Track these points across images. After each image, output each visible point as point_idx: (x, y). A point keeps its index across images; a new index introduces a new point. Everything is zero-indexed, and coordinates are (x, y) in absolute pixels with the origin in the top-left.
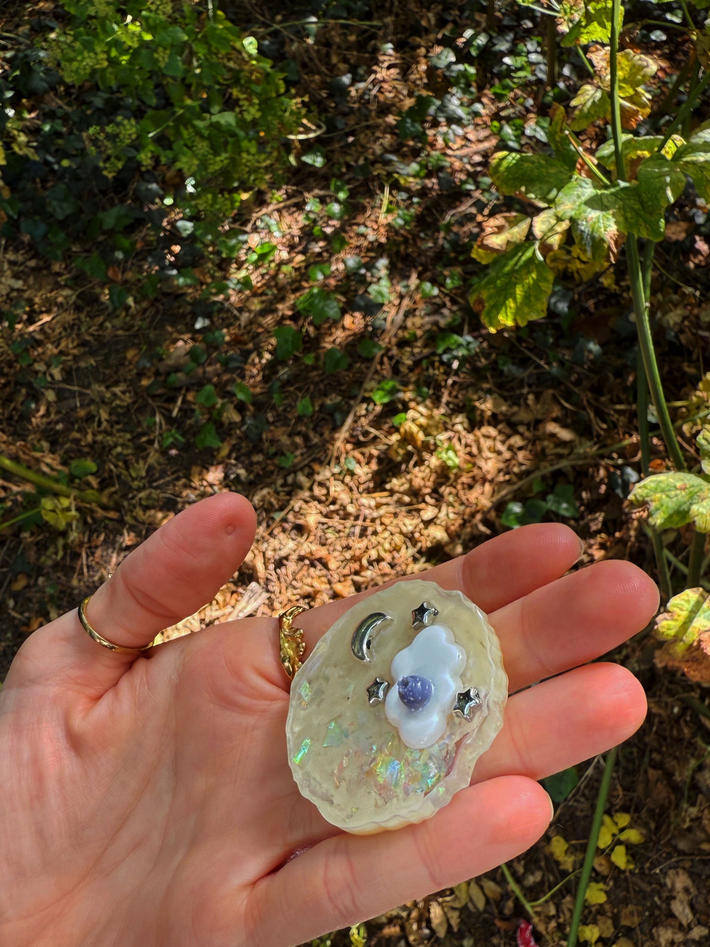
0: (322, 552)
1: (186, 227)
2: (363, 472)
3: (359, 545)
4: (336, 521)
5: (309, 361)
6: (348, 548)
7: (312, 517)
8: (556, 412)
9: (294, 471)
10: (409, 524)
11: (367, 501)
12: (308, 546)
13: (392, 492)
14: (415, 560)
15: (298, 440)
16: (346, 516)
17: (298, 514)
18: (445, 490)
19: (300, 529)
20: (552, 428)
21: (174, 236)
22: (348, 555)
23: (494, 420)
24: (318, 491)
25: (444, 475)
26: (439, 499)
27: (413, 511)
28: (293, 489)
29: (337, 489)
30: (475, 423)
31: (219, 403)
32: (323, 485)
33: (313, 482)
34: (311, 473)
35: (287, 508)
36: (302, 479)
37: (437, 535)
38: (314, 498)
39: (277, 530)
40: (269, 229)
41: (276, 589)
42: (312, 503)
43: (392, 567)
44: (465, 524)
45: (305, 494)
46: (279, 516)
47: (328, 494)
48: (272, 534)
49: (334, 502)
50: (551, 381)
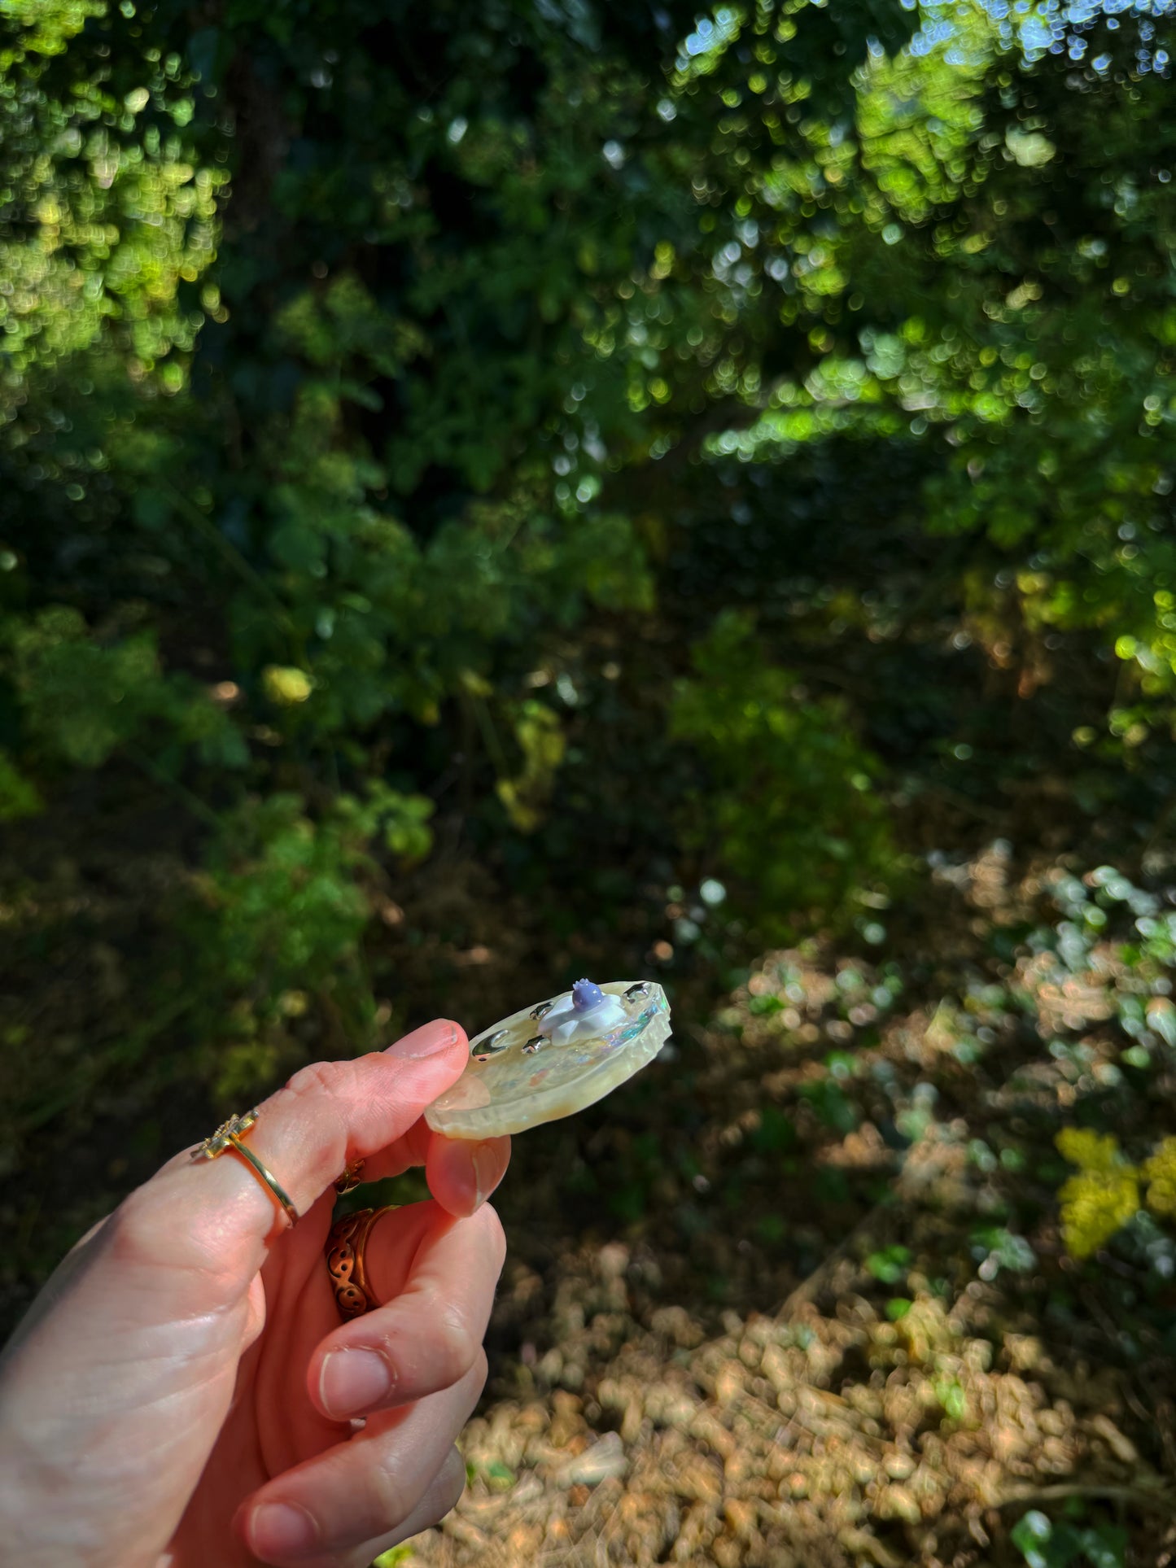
0: (722, 1441)
1: (687, 931)
2: (821, 1357)
3: (783, 1460)
4: (757, 1409)
5: (790, 1166)
6: (761, 1454)
7: (728, 1386)
8: (1115, 1407)
9: (723, 1305)
10: (865, 1468)
11: (813, 1401)
12: (709, 1425)
13: (850, 1406)
14: (858, 1524)
15: (742, 1268)
16: (773, 1403)
17: (710, 1369)
18: (930, 1441)
19: (704, 1394)
20: (1105, 1427)
21: (667, 932)
22: (760, 1465)
23: (1027, 1376)
24: (749, 1352)
25: (934, 1419)
26: (917, 1452)
27: (875, 1452)
28: (715, 1331)
29: (775, 1362)
30: (999, 1365)
31: (655, 1163)
32: (757, 1345)
33: (744, 1332)
34: (744, 1318)
35: (696, 1351)
36: (731, 1320)
37: (903, 1503)
38: (738, 1357)
39: (672, 1374)
40: (782, 980)
41: (641, 1458)
42: (734, 1362)
43: (821, 1516)
44: (947, 1508)
45: (727, 1344)
46: (682, 1356)
47: (760, 1360)
48: (662, 1377)
49: (764, 1377)
50: (1120, 1360)
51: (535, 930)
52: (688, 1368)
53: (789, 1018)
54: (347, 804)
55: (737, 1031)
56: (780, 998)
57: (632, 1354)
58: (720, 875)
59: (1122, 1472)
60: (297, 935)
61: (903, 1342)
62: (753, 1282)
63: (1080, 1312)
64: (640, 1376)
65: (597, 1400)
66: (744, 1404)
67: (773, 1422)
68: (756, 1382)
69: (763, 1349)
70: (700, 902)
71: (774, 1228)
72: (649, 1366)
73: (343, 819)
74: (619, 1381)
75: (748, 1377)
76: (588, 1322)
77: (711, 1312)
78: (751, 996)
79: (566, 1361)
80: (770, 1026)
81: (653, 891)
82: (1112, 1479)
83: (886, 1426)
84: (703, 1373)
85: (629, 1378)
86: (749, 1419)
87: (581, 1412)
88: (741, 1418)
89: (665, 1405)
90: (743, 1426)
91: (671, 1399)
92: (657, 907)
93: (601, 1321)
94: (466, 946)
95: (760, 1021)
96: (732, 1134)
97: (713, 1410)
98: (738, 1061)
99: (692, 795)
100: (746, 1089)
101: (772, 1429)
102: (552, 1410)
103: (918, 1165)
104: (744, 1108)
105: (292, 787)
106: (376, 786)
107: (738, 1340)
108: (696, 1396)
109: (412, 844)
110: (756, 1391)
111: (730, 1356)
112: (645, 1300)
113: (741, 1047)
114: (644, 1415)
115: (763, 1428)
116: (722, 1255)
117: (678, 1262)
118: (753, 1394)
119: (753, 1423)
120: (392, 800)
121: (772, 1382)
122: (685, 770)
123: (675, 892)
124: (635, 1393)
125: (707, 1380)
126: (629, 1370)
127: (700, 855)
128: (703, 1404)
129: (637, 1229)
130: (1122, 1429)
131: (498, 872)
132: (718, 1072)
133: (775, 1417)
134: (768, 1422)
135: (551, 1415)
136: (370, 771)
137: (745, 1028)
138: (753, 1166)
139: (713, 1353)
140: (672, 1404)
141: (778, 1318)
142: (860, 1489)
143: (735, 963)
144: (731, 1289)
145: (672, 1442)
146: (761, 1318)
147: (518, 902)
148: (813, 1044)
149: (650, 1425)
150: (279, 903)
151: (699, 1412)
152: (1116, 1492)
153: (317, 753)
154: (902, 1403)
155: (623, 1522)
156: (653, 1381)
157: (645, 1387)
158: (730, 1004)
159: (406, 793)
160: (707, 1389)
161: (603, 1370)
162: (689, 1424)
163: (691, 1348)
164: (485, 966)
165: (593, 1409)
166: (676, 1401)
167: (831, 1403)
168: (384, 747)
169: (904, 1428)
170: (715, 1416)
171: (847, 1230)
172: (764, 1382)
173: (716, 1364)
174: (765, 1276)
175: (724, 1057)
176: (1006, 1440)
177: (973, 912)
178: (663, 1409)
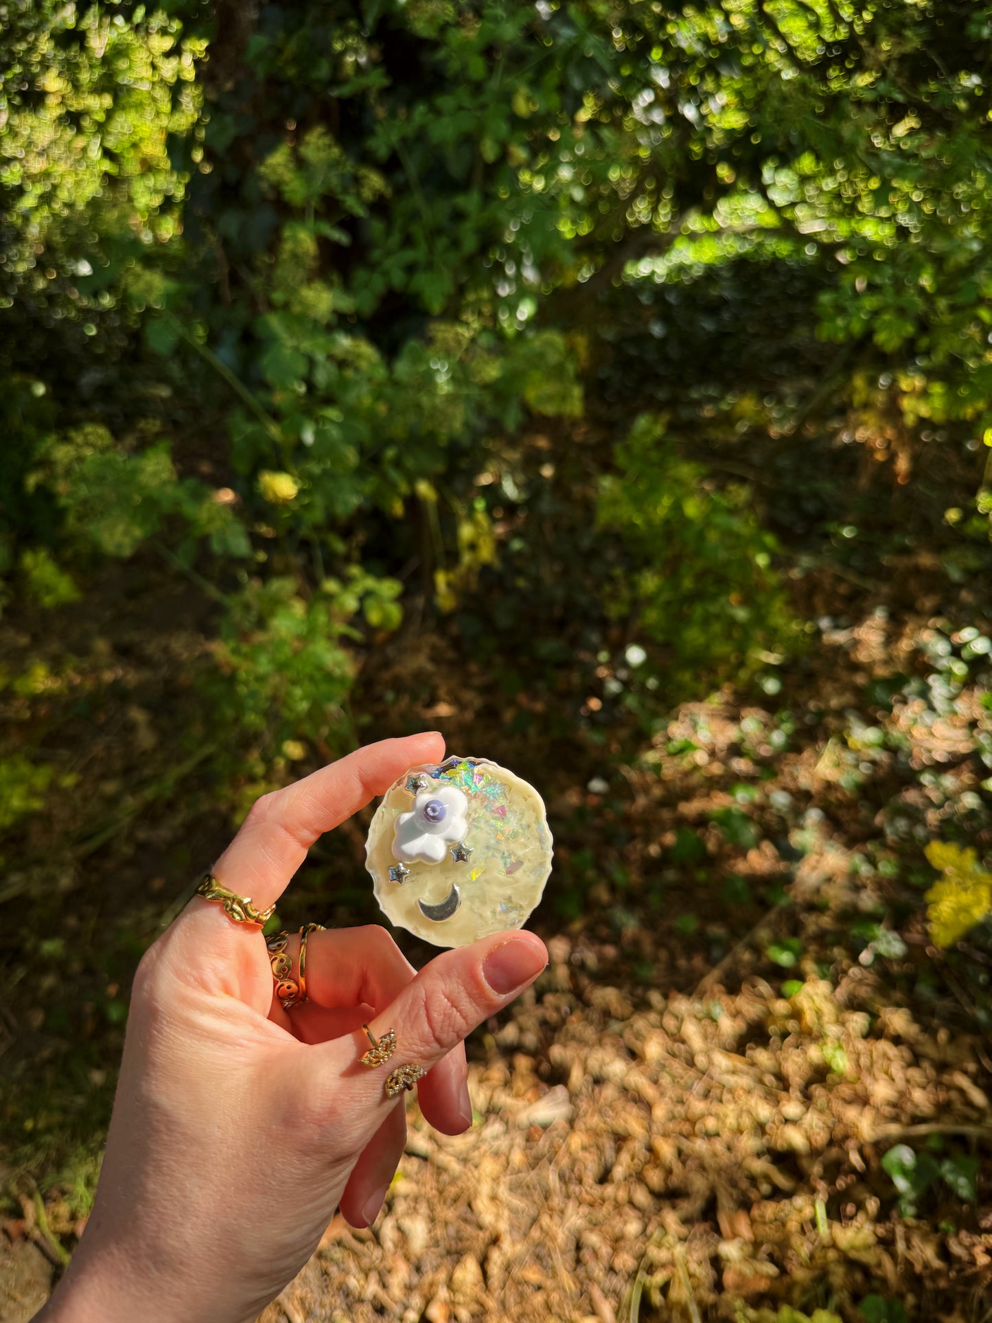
0: (649, 1092)
1: (613, 687)
2: (728, 1026)
3: (698, 1106)
4: (677, 1067)
5: (702, 876)
6: (681, 1102)
7: (654, 1049)
8: (972, 1067)
9: (648, 986)
10: (764, 1111)
11: (722, 1061)
12: (638, 1080)
13: (753, 1064)
14: (759, 1155)
15: (663, 955)
16: (691, 1063)
17: (638, 1036)
18: (818, 1091)
19: (634, 1055)
20: (962, 1081)
21: (597, 688)
22: (680, 1109)
23: (897, 1040)
24: (670, 1023)
25: (821, 1074)
26: (807, 1099)
27: (773, 1098)
28: (642, 1006)
29: (691, 1030)
30: (875, 1032)
31: (591, 874)
32: (676, 1017)
33: (666, 1007)
34: (666, 997)
35: (627, 1022)
36: (655, 997)
37: (795, 1138)
38: (662, 1027)
39: (607, 1040)
40: (694, 725)
41: (584, 1105)
42: (658, 1030)
43: (729, 1149)
44: (831, 1143)
45: (653, 1017)
46: (615, 1026)
47: (679, 1029)
48: (600, 1042)
49: (683, 1042)
50: (974, 1028)
51: (488, 690)
52: (621, 1036)
53: (701, 757)
54: (331, 586)
55: (657, 768)
56: (693, 741)
57: (576, 1025)
58: (641, 641)
59: (975, 1115)
60: (298, 692)
61: (796, 1014)
62: (672, 967)
63: (942, 991)
64: (582, 1042)
65: (548, 1060)
66: (667, 1063)
67: (690, 1077)
68: (678, 1047)
69: (682, 1021)
70: (625, 664)
71: (689, 923)
72: (590, 1033)
73: (329, 598)
74: (565, 1046)
75: (670, 1043)
76: (539, 999)
77: (639, 991)
78: (669, 739)
79: (522, 1030)
80: (685, 764)
81: (584, 656)
82: (967, 1120)
83: (783, 1081)
84: (633, 1040)
85: (573, 1044)
86: (670, 1075)
87: (536, 1071)
88: (665, 1074)
89: (603, 1064)
90: (665, 1080)
91: (607, 1059)
92: (588, 669)
93: (549, 999)
94: (432, 702)
95: (676, 760)
96: (654, 850)
97: (642, 1068)
98: (657, 792)
99: (618, 572)
100: (666, 814)
101: (689, 1082)
102: (511, 1068)
103: (808, 874)
104: (664, 830)
105: (284, 573)
106: (355, 570)
107: (661, 1013)
108: (627, 1057)
109: (386, 617)
110: (677, 1052)
111: (653, 1026)
112: (585, 981)
113: (660, 781)
114: (585, 1070)
115: (682, 1082)
116: (647, 947)
117: (610, 951)
118: (674, 1055)
119: (673, 1077)
120: (370, 583)
121: (689, 1046)
122: (611, 555)
123: (603, 656)
124: (578, 1055)
125: (637, 1045)
126: (573, 1038)
127: (624, 622)
128: (633, 1064)
129: (577, 926)
130: (975, 1082)
131: (456, 643)
132: (642, 801)
133: (692, 1073)
134: (686, 1078)
135: (511, 1073)
136: (347, 559)
137: (664, 766)
138: (671, 875)
139: (640, 1023)
140: (608, 1064)
141: (694, 996)
142: (760, 1128)
143: (655, 715)
144: (653, 972)
145: (609, 1092)
146: (680, 996)
147: (473, 667)
148: (721, 777)
149: (590, 1079)
150: (281, 667)
151: (629, 1070)
152: (970, 1130)
153: (305, 545)
154: (795, 1064)
155: (571, 1154)
156: (592, 1046)
157: (586, 1050)
158: (652, 747)
159: (380, 576)
160: (637, 1051)
161: (553, 1038)
162: (622, 1080)
163: (623, 1019)
164: (448, 718)
165: (544, 1067)
166: (612, 1061)
167: (737, 1062)
168: (360, 537)
169: (796, 1080)
170: (643, 1073)
171: (750, 926)
172: (682, 1046)
173: (644, 1032)
174: (682, 963)
175: (646, 790)
176: (882, 1091)
177: (856, 667)
178: (601, 1068)
